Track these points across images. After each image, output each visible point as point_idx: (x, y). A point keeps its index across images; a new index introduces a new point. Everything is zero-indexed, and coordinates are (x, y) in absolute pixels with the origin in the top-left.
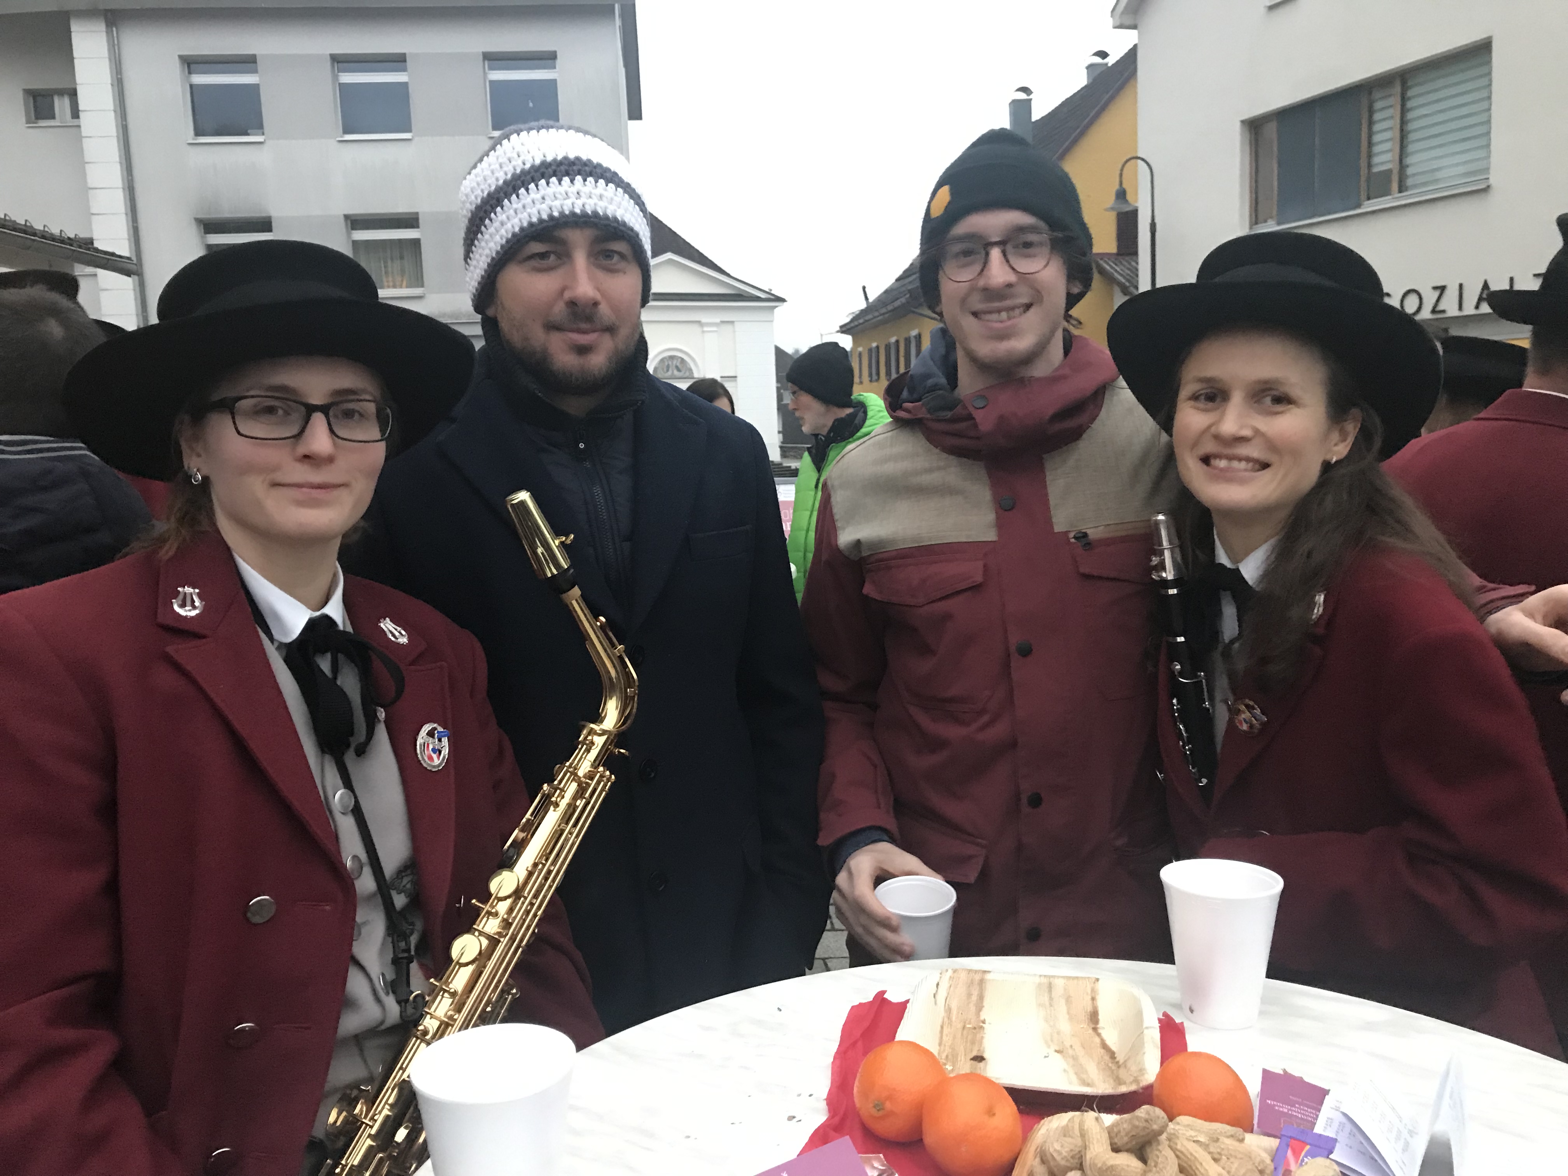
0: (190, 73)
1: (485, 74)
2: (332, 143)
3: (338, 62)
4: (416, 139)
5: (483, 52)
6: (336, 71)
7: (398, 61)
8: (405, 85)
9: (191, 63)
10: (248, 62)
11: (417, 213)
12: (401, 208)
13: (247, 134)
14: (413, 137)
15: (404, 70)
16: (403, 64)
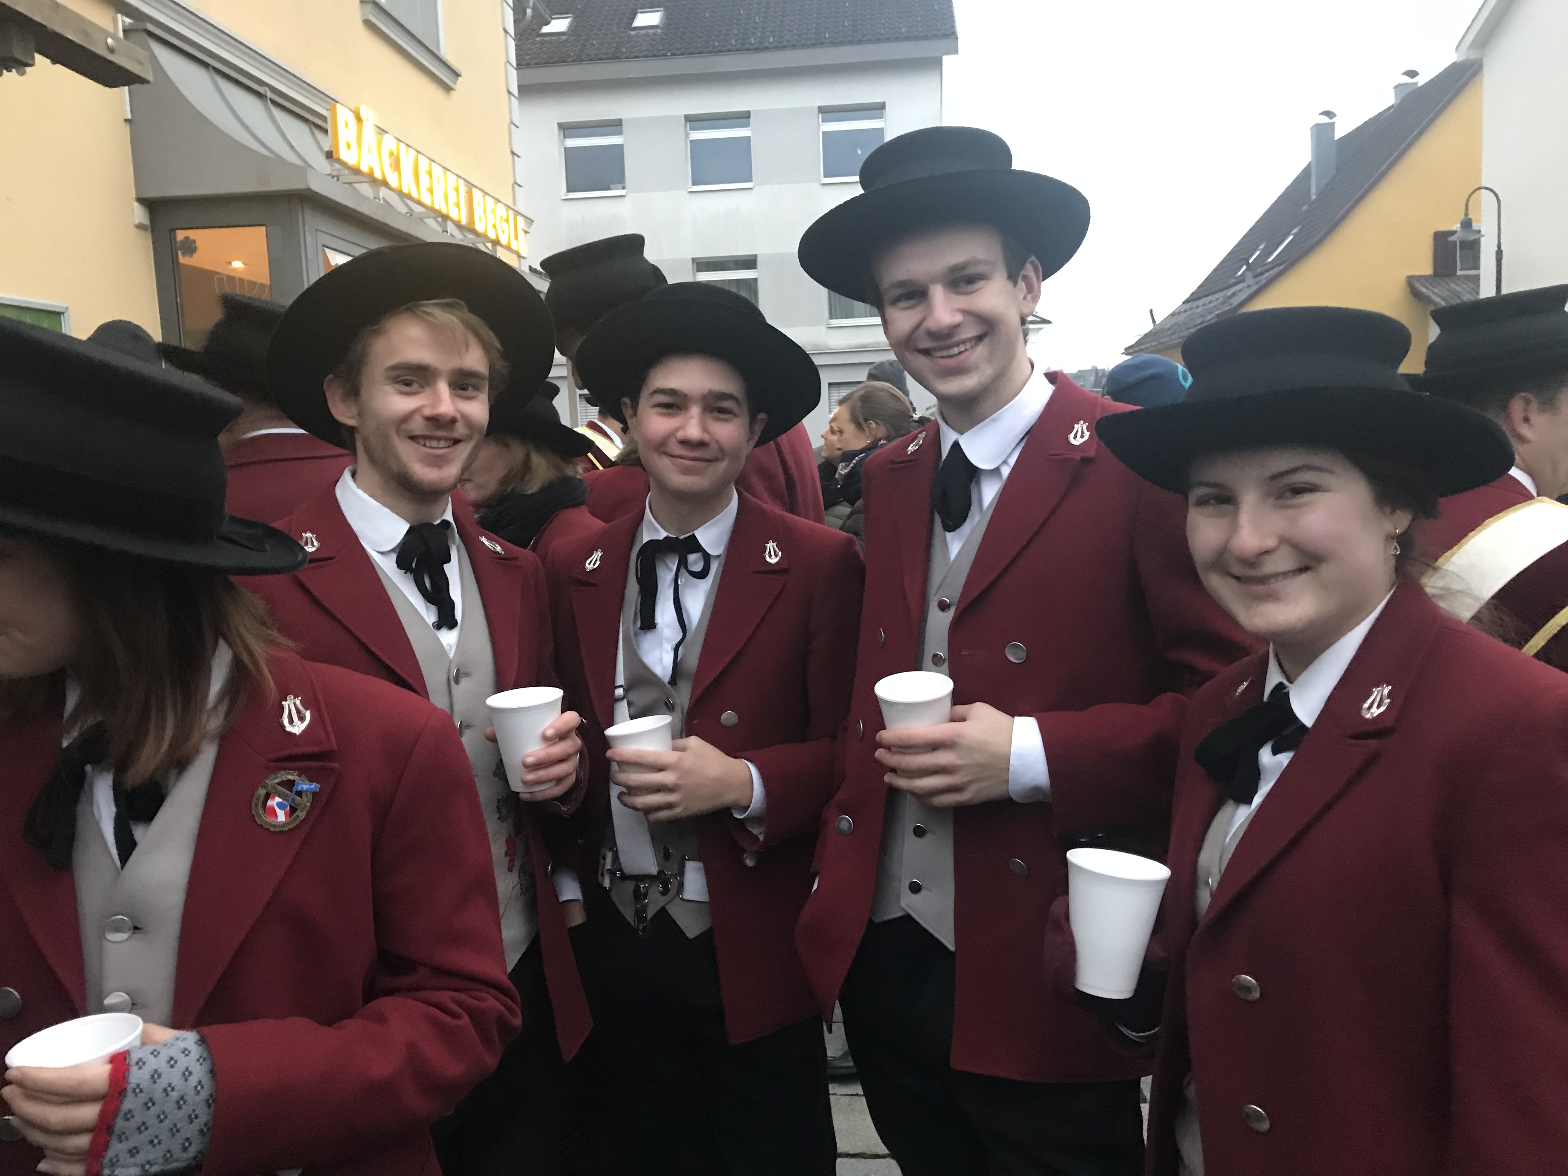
0: (564, 138)
1: (819, 125)
2: (682, 194)
3: (690, 121)
4: (756, 188)
5: (818, 107)
6: (688, 128)
7: (742, 118)
8: (748, 139)
9: (567, 129)
10: (615, 126)
11: (756, 256)
12: (742, 251)
13: (609, 189)
14: (754, 186)
15: (748, 125)
16: (748, 119)
